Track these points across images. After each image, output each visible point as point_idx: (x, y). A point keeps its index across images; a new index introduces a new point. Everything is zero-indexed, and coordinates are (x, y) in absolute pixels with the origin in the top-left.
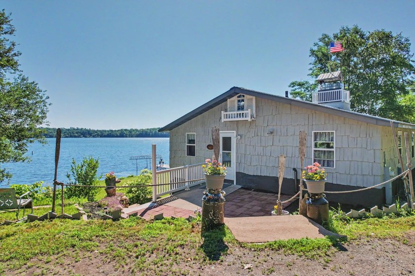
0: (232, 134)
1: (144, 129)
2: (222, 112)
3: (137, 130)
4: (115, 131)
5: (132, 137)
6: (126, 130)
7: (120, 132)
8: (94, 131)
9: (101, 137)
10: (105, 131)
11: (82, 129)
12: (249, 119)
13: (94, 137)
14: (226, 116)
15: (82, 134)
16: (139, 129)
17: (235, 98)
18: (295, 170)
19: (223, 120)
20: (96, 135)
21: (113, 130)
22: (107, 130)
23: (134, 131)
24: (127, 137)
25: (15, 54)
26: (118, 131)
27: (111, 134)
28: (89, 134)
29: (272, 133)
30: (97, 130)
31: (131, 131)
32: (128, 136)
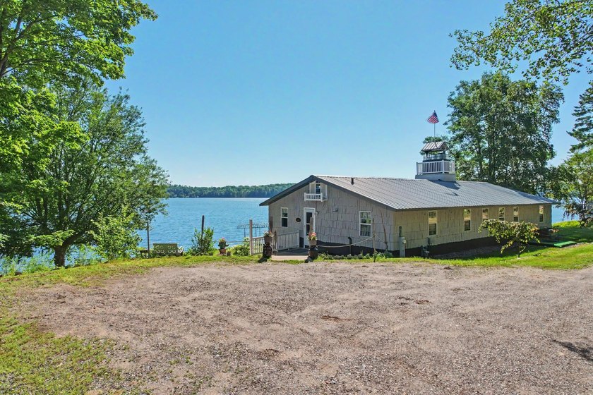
0: (313, 210)
1: (257, 185)
2: (305, 194)
3: (247, 188)
4: (219, 188)
5: (241, 197)
6: (233, 187)
7: (225, 190)
8: (191, 189)
9: (200, 197)
10: (206, 189)
11: (175, 186)
12: (321, 200)
13: (190, 197)
14: (308, 197)
15: (175, 193)
16: (250, 186)
17: (314, 183)
18: (349, 238)
19: (305, 199)
20: (193, 194)
21: (217, 187)
22: (208, 187)
23: (243, 188)
24: (234, 197)
25: (145, 142)
26: (223, 188)
27: (213, 193)
28: (185, 193)
29: (337, 211)
30: (195, 188)
31: (240, 188)
32: (235, 195)
